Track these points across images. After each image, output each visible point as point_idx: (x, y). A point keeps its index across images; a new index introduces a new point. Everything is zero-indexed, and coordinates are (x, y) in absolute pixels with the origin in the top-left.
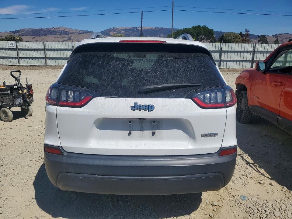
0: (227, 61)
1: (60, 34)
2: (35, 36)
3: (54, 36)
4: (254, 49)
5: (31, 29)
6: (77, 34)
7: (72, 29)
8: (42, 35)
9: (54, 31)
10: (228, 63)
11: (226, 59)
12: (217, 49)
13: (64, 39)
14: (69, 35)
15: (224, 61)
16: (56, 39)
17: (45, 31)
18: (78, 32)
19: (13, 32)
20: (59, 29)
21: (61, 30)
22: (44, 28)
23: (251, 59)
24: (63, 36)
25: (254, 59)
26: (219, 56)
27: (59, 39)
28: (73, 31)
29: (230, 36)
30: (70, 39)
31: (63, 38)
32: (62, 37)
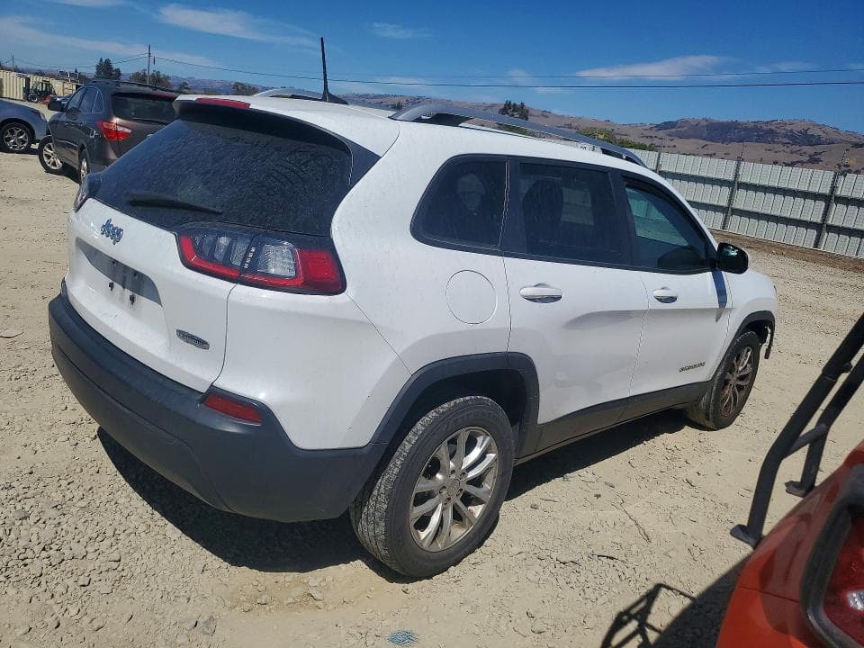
1: (787, 141)
2: (712, 140)
3: (768, 146)
5: (707, 121)
6: (849, 146)
7: (836, 130)
8: (732, 140)
9: (771, 132)
13: (795, 158)
14: (819, 148)
16: (772, 156)
17: (746, 129)
18: (854, 140)
19: (657, 126)
20: (789, 128)
21: (797, 128)
22: (745, 121)
24: (797, 148)
27: (782, 157)
28: (835, 136)
30: (818, 161)
31: (794, 155)
32: (792, 152)
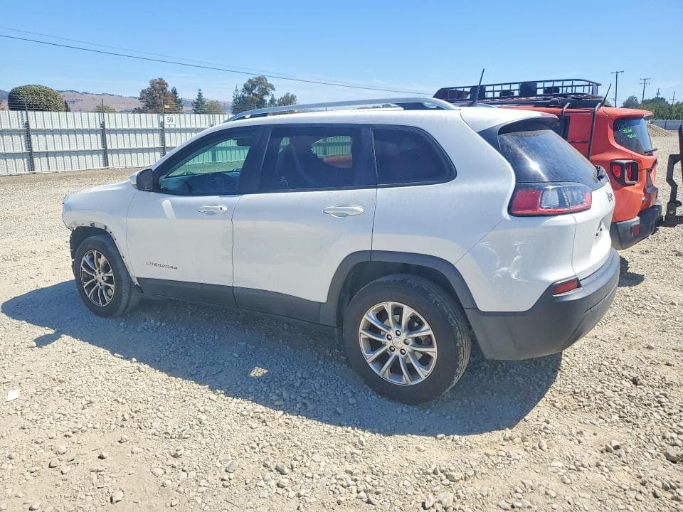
0: (47, 154)
4: (103, 125)
10: (51, 159)
11: (44, 150)
12: (15, 126)
15: (40, 154)
23: (101, 148)
25: (106, 147)
26: (23, 143)
29: (37, 94)
